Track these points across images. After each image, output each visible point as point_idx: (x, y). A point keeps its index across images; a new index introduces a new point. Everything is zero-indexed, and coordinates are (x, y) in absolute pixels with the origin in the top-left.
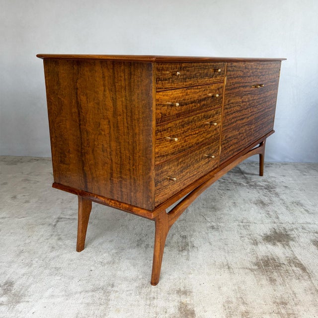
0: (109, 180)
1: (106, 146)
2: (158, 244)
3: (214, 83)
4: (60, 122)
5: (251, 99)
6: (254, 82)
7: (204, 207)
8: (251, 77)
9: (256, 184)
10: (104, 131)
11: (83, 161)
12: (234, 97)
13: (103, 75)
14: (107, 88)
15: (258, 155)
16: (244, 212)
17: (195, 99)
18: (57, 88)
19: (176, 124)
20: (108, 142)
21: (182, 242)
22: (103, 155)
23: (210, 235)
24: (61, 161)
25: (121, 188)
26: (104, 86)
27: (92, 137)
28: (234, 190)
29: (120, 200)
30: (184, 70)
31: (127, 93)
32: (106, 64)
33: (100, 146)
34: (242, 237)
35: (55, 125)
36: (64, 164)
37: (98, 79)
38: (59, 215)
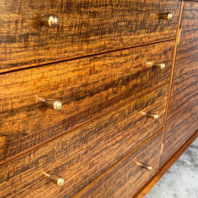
3: (158, 42)
12: (190, 63)
17: (116, 78)
19: (64, 143)
30: (81, 13)
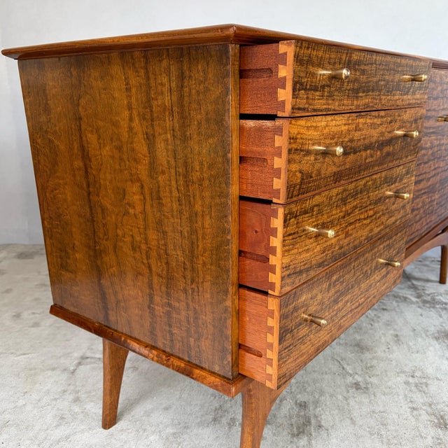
0: (147, 308)
1: (138, 238)
2: (248, 439)
4: (56, 190)
5: (436, 143)
6: (443, 109)
7: (340, 344)
8: (440, 100)
9: (434, 300)
10: (134, 208)
11: (97, 266)
13: (127, 84)
14: (135, 112)
15: (440, 248)
16: (415, 355)
18: (45, 120)
19: (331, 198)
20: (142, 230)
21: (298, 416)
22: (134, 257)
23: (352, 402)
24: (61, 265)
25: (170, 326)
26: (130, 108)
27: (112, 219)
28: (394, 309)
29: (168, 350)
31: (175, 120)
32: (132, 57)
33: (128, 239)
34: (414, 409)
35: (47, 195)
36: (67, 270)
37: (116, 95)
38: (84, 350)
